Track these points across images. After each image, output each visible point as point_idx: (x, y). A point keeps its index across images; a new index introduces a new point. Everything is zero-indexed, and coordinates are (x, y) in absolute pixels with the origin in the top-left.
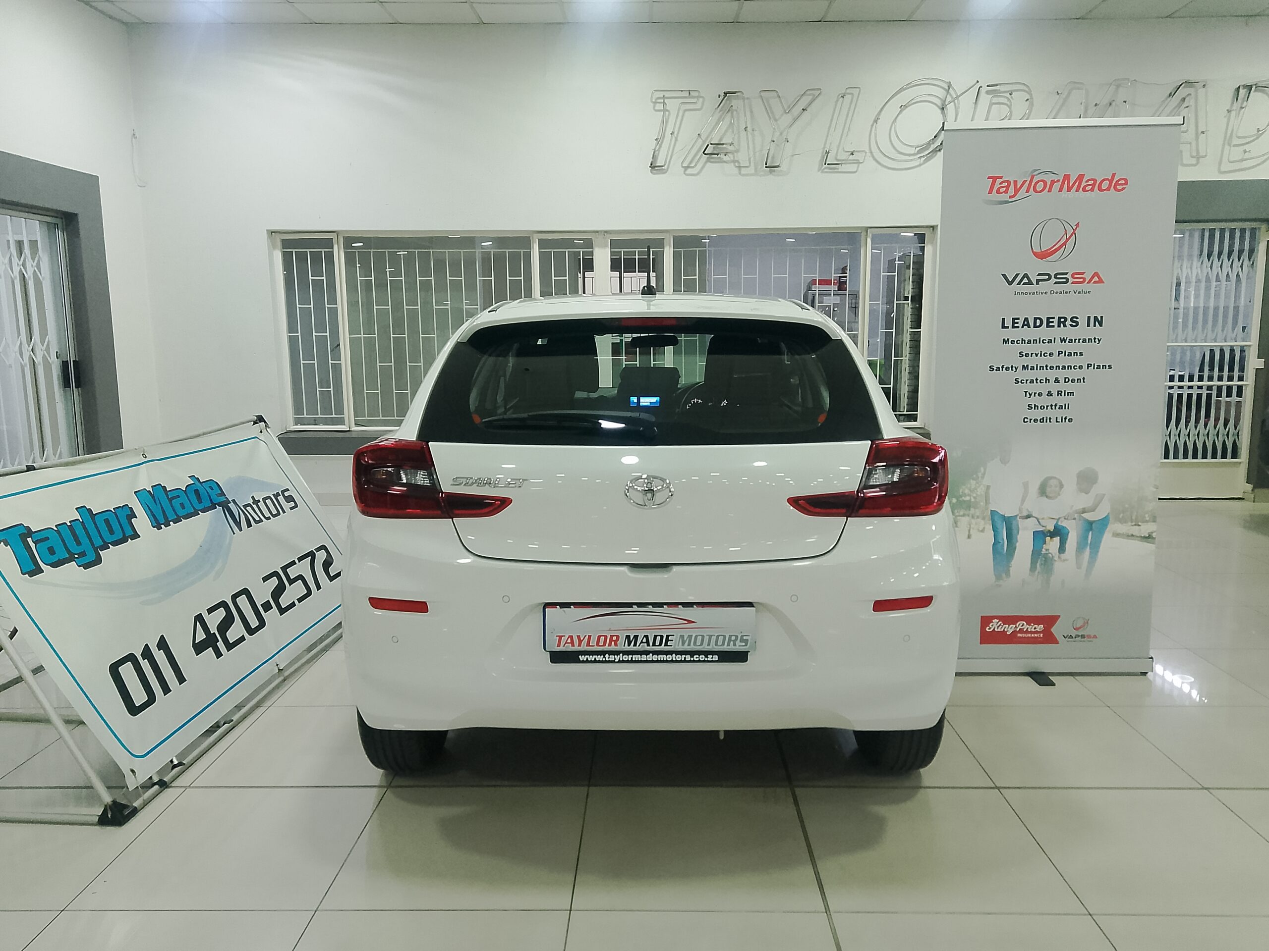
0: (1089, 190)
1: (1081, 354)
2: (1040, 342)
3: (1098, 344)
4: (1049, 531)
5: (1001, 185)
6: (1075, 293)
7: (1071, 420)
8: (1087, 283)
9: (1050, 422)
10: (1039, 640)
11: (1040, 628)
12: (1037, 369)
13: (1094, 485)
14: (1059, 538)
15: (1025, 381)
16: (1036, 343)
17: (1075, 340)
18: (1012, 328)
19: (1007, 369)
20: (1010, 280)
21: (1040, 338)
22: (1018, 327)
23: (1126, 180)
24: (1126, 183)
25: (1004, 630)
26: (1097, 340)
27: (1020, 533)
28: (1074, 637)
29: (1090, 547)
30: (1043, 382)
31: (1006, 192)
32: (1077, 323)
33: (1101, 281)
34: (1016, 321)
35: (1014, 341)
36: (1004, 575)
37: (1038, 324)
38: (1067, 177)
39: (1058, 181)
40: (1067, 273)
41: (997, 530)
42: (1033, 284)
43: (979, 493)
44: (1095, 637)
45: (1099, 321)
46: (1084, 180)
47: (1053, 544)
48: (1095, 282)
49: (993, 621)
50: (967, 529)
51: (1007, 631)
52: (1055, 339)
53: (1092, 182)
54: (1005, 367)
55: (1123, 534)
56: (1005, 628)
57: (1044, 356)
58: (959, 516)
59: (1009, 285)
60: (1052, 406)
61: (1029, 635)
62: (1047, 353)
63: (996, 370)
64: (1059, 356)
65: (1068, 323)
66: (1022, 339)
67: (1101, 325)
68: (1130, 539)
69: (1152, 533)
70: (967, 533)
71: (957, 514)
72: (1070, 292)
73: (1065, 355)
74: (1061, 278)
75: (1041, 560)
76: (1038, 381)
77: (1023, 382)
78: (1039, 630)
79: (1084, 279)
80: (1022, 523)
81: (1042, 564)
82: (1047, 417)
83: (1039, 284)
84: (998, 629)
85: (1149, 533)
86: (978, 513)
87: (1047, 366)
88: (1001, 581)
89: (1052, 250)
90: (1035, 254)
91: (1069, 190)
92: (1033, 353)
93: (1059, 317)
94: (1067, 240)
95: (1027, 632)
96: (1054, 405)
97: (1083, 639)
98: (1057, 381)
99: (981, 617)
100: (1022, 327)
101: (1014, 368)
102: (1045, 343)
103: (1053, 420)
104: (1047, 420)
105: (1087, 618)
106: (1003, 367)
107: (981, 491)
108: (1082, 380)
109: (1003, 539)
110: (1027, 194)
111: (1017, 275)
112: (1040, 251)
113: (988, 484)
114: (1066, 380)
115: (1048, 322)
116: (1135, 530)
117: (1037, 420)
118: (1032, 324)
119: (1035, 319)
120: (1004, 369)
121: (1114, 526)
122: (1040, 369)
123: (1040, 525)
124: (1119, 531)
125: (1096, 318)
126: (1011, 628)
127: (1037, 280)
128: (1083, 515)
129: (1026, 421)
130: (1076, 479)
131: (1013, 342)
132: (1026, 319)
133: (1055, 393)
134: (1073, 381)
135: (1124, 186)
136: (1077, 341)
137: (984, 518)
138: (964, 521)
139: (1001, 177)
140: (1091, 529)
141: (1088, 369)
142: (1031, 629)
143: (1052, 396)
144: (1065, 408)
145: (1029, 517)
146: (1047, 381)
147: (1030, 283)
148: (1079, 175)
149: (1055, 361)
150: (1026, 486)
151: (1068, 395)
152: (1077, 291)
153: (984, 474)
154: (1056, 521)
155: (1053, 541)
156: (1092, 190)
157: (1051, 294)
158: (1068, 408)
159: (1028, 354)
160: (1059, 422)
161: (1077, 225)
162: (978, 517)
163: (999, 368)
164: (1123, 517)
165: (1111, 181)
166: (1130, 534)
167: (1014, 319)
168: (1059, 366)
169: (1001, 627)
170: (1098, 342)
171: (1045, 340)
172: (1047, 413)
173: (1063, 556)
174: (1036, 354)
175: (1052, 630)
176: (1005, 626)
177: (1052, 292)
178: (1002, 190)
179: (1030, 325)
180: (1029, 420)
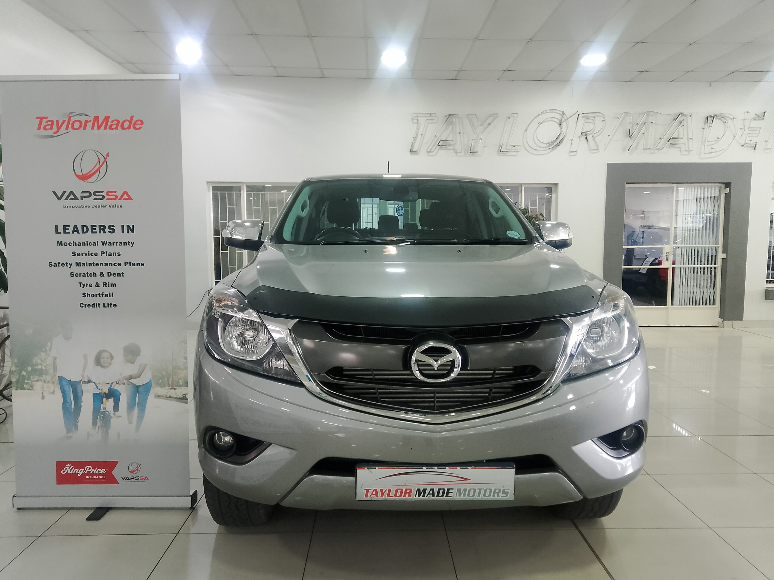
0: (114, 129)
1: (119, 254)
2: (87, 245)
3: (132, 246)
4: (105, 393)
5: (47, 124)
6: (110, 207)
7: (115, 306)
8: (119, 199)
9: (99, 307)
10: (103, 481)
11: (103, 471)
12: (87, 266)
13: (138, 357)
14: (113, 399)
15: (79, 275)
16: (85, 245)
17: (113, 243)
18: (64, 233)
19: (63, 265)
20: (59, 197)
21: (87, 241)
22: (69, 233)
23: (142, 122)
24: (142, 123)
25: (75, 472)
26: (130, 244)
27: (83, 395)
28: (130, 479)
29: (138, 408)
30: (92, 276)
31: (51, 129)
32: (114, 231)
33: (129, 198)
34: (66, 228)
35: (67, 243)
36: (73, 428)
37: (85, 230)
38: (96, 118)
39: (90, 121)
40: (103, 191)
41: (65, 392)
42: (79, 200)
43: (48, 363)
44: (147, 478)
45: (131, 229)
46: (110, 121)
47: (109, 404)
48: (125, 199)
49: (67, 465)
50: (41, 392)
51: (78, 473)
52: (97, 242)
53: (115, 122)
54: (61, 263)
55: (163, 396)
56: (76, 471)
57: (91, 255)
58: (34, 381)
59: (59, 200)
60: (99, 294)
61: (95, 477)
62: (93, 253)
63: (54, 266)
64: (102, 255)
65: (107, 230)
66: (73, 242)
67: (133, 232)
68: (167, 400)
69: (186, 395)
70: (42, 395)
71: (33, 380)
72: (106, 206)
73: (106, 255)
74: (99, 195)
75: (100, 417)
76: (89, 275)
77: (77, 275)
78: (101, 472)
79: (116, 196)
80: (85, 387)
81: (101, 419)
82: (96, 303)
83: (83, 200)
84: (70, 472)
85: (183, 395)
86: (48, 378)
87: (93, 263)
88: (71, 433)
89: (90, 174)
90: (78, 176)
91: (99, 127)
92: (83, 253)
93: (99, 225)
94: (101, 166)
95: (93, 474)
96: (101, 293)
97: (137, 480)
98: (102, 275)
99: (57, 462)
100: (73, 233)
101: (68, 265)
102: (91, 245)
103: (102, 305)
104: (96, 305)
105: (139, 464)
106: (59, 263)
107: (49, 361)
108: (121, 275)
109: (71, 400)
110: (67, 131)
111: (64, 192)
112: (82, 174)
113: (55, 356)
114: (109, 274)
115: (92, 229)
116: (172, 393)
117: (90, 305)
118: (80, 230)
119: (83, 226)
120: (60, 265)
121: (155, 390)
122: (89, 266)
123: (98, 388)
124: (160, 393)
125: (128, 226)
126: (81, 470)
127: (81, 196)
128: (131, 381)
129: (82, 306)
130: (123, 352)
131: (65, 244)
132: (75, 227)
133: (101, 285)
134: (114, 275)
135: (141, 126)
136: (115, 244)
137: (53, 383)
138: (38, 386)
139: (47, 118)
140: (138, 392)
141: (125, 266)
142: (96, 472)
143: (99, 287)
144: (110, 297)
145: (90, 383)
146: (95, 275)
147: (76, 198)
148: (106, 116)
149: (99, 259)
150: (85, 357)
151: (111, 286)
152: (111, 205)
153: (51, 348)
154: (110, 385)
155: (108, 402)
156: (116, 128)
157: (92, 207)
158: (112, 296)
159: (80, 254)
160: (106, 307)
161: (108, 155)
162: (48, 382)
163: (56, 264)
164: (161, 382)
165: (130, 122)
166: (168, 396)
167: (64, 226)
168: (102, 264)
169: (73, 470)
170: (132, 245)
171: (91, 243)
172: (97, 300)
173: (117, 413)
174: (85, 253)
175: (113, 473)
176: (75, 470)
177: (93, 206)
178: (48, 127)
179: (79, 232)
180: (84, 305)
